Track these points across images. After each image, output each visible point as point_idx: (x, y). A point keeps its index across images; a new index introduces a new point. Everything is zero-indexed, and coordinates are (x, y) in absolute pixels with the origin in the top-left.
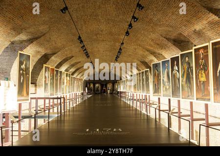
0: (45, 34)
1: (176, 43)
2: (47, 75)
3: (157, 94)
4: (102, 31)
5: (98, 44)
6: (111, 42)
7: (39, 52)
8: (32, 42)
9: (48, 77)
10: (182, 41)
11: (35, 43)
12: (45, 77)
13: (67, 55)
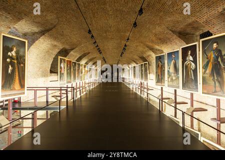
0: (55, 26)
1: (181, 36)
2: (63, 66)
3: (160, 84)
4: (110, 27)
5: (108, 42)
6: (118, 40)
7: (55, 46)
8: (44, 34)
9: (64, 68)
10: (187, 34)
11: (46, 34)
12: (61, 68)
13: (84, 52)
